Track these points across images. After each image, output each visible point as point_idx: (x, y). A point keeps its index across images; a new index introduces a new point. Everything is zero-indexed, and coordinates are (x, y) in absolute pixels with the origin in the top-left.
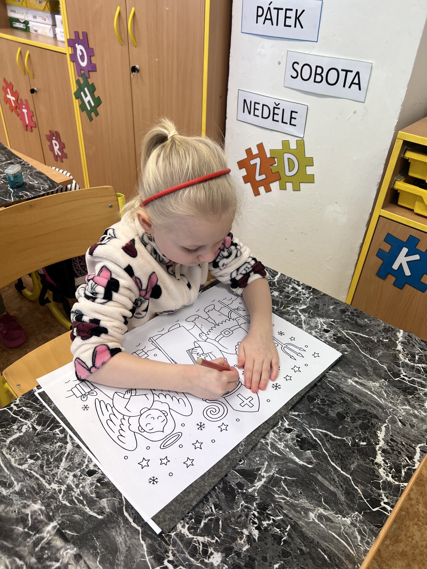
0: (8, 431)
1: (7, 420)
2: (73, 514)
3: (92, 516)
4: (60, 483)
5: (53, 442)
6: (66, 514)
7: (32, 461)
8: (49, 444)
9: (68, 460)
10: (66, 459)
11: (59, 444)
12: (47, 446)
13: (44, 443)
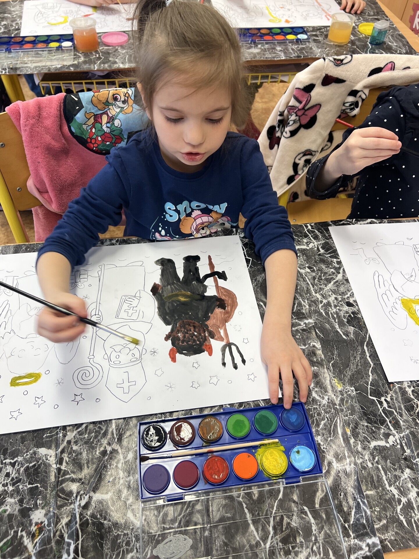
0: (299, 241)
1: (301, 233)
2: (325, 322)
3: (338, 332)
4: (323, 296)
5: (328, 267)
6: (320, 319)
7: (309, 271)
8: (325, 266)
9: (335, 285)
10: (334, 284)
11: (332, 270)
12: (323, 267)
13: (322, 263)
